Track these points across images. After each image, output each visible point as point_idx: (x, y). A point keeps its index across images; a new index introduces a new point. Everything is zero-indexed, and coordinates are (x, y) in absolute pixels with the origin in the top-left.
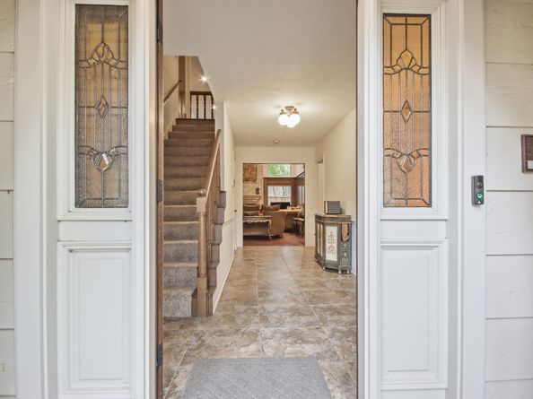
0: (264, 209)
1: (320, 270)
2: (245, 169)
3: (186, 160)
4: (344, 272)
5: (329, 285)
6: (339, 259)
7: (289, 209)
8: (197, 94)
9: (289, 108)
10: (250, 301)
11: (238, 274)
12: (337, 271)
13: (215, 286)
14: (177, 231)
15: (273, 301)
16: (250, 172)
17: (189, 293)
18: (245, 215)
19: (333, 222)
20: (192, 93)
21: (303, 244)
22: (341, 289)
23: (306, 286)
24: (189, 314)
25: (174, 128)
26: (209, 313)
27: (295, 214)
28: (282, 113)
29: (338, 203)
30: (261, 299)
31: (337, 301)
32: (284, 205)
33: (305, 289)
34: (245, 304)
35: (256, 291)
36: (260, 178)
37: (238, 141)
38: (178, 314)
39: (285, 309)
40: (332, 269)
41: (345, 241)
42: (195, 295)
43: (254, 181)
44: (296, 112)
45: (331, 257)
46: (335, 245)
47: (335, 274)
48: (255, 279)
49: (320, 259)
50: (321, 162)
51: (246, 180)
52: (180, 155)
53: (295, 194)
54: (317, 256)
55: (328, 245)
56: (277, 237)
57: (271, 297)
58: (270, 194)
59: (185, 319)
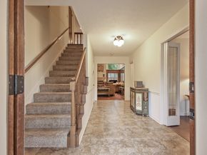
0: (107, 84)
1: (133, 114)
2: (98, 67)
3: (71, 62)
4: (145, 116)
5: (139, 124)
6: (143, 109)
7: (117, 83)
8: (77, 34)
9: (118, 37)
10: (99, 135)
11: (94, 116)
12: (141, 115)
13: (81, 128)
14: (64, 97)
15: (111, 135)
16: (100, 68)
17: (66, 133)
18: (98, 86)
19: (140, 91)
20: (75, 33)
21: (124, 99)
22: (145, 127)
23: (128, 124)
24: (66, 146)
25: (66, 48)
26: (77, 145)
27: (120, 85)
28: (115, 39)
29: (142, 82)
30: (105, 133)
31: (146, 136)
32: (115, 81)
33: (127, 127)
34: (97, 137)
35: (102, 127)
36: (105, 70)
37: (95, 54)
38: (60, 146)
39: (118, 141)
40: (139, 114)
41: (145, 101)
42: (69, 135)
43: (102, 71)
44: (122, 39)
45: (139, 108)
46: (141, 103)
47: (140, 117)
48: (102, 120)
49: (133, 109)
50: (132, 63)
51: (99, 71)
52: (68, 60)
53: (119, 77)
54: (131, 106)
55: (137, 102)
56: (112, 95)
57: (110, 132)
58: (109, 77)
59: (63, 149)
